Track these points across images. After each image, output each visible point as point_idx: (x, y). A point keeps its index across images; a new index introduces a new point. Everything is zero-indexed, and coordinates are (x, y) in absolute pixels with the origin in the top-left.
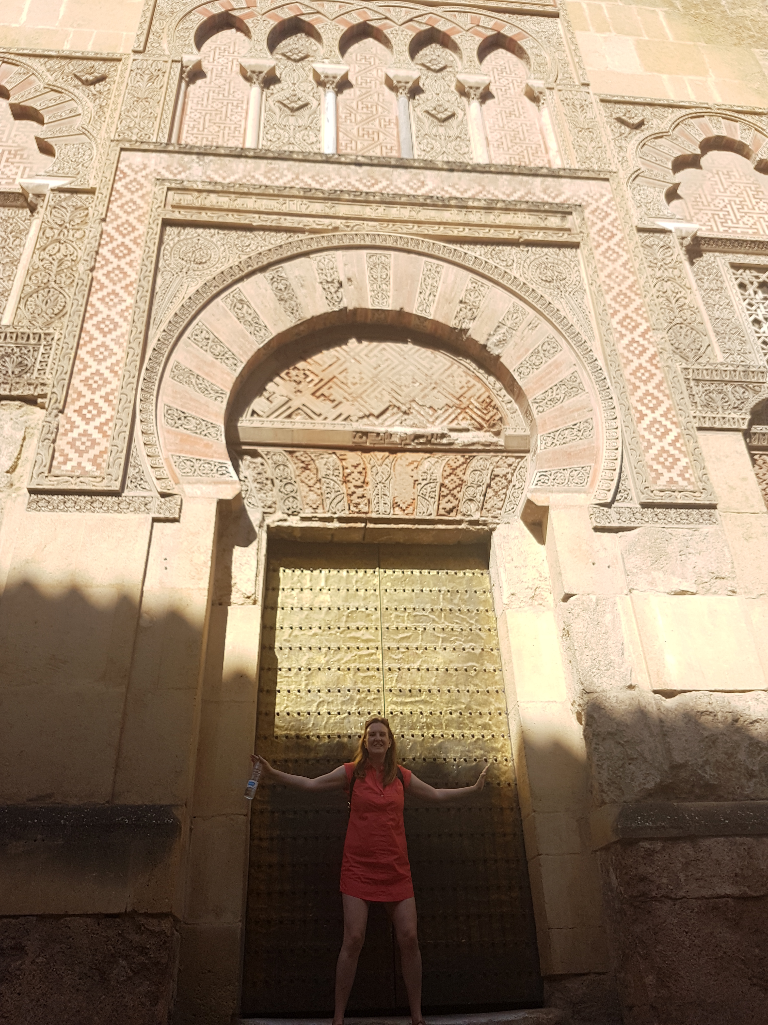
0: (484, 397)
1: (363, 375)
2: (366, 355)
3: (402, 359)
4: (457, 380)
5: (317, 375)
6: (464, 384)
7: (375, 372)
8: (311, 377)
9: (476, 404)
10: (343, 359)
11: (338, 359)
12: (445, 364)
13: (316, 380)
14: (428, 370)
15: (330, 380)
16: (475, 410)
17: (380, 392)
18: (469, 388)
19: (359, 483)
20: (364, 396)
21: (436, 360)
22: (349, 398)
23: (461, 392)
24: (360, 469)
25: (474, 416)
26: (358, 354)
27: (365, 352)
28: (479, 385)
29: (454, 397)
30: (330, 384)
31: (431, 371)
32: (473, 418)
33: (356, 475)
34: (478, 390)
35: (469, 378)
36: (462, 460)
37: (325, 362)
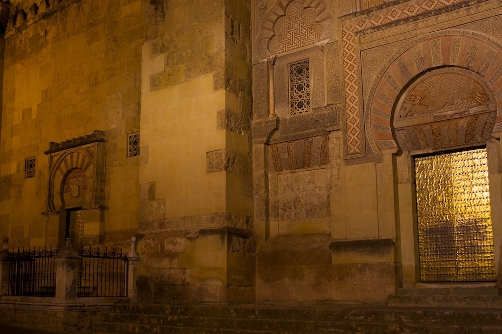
0: (481, 91)
1: (436, 92)
2: (437, 83)
3: (449, 82)
4: (471, 86)
5: (420, 96)
6: (473, 87)
7: (440, 90)
8: (418, 97)
9: (478, 95)
10: (428, 87)
11: (427, 87)
12: (466, 80)
13: (420, 98)
14: (459, 84)
15: (424, 97)
16: (478, 97)
17: (442, 99)
18: (476, 89)
19: (438, 135)
20: (437, 101)
21: (463, 79)
22: (432, 103)
23: (472, 91)
24: (438, 130)
25: (478, 100)
26: (433, 83)
27: (436, 82)
28: (479, 86)
29: (470, 94)
30: (425, 99)
31: (461, 84)
32: (477, 101)
33: (437, 133)
34: (479, 89)
35: (476, 84)
36: (474, 119)
37: (422, 90)
